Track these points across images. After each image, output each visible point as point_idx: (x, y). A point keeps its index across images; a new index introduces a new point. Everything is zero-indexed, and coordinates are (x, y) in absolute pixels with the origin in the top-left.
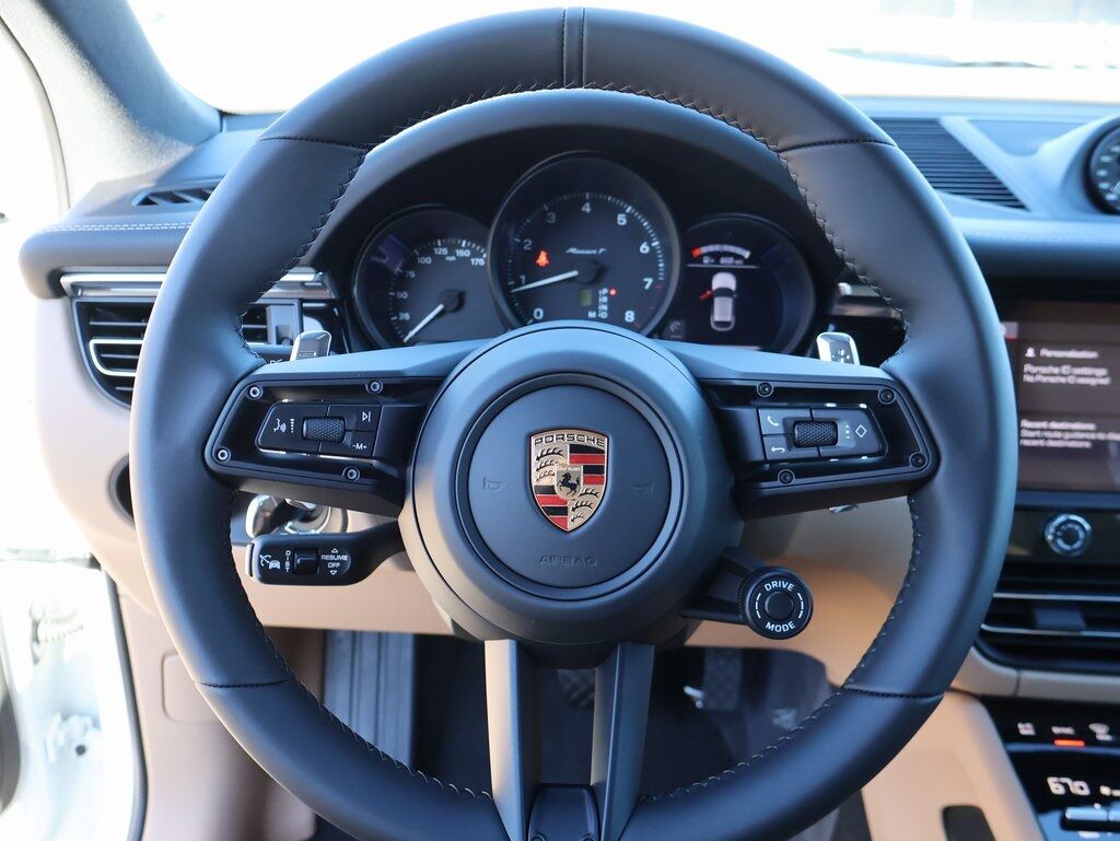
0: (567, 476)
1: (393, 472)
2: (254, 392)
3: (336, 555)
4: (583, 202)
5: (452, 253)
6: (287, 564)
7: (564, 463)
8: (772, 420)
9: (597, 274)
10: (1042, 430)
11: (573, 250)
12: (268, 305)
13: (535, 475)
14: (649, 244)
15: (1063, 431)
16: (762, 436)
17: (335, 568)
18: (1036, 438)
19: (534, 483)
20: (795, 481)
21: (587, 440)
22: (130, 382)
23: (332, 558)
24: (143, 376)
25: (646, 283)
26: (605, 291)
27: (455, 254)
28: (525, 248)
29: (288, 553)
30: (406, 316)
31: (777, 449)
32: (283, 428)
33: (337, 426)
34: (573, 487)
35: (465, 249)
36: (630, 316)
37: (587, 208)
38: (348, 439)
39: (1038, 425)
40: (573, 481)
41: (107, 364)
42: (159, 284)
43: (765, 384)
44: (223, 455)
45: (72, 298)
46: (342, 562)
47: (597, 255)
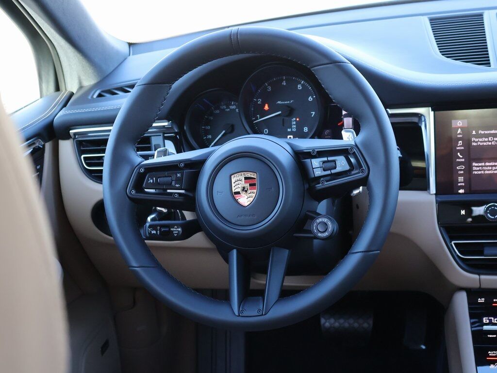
0: (244, 188)
1: (190, 194)
2: (141, 170)
3: (176, 228)
4: (283, 80)
5: (228, 107)
6: (158, 232)
7: (243, 183)
8: (316, 163)
9: (290, 112)
10: (482, 166)
11: (279, 102)
12: (151, 136)
13: (233, 189)
14: (312, 97)
15: (492, 166)
16: (313, 169)
17: (176, 233)
18: (480, 170)
19: (233, 191)
20: (326, 183)
21: (249, 175)
22: (101, 171)
23: (175, 229)
24: (106, 168)
25: (312, 114)
26: (294, 119)
27: (229, 108)
28: (259, 103)
29: (158, 228)
30: (210, 137)
31: (318, 173)
32: (152, 181)
33: (169, 179)
34: (246, 191)
35: (233, 105)
36: (306, 129)
37: (284, 83)
38: (173, 183)
39: (480, 164)
40: (246, 189)
41: (89, 165)
42: (110, 131)
43: (314, 150)
44: (133, 192)
45: (74, 139)
46: (179, 231)
47: (290, 103)
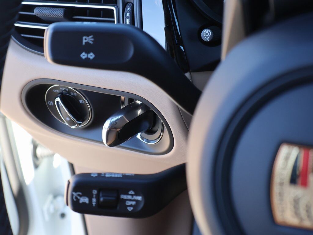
3: (132, 195)
6: (94, 200)
17: (131, 206)
23: (129, 197)
29: (95, 192)
46: (137, 201)
